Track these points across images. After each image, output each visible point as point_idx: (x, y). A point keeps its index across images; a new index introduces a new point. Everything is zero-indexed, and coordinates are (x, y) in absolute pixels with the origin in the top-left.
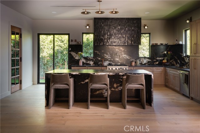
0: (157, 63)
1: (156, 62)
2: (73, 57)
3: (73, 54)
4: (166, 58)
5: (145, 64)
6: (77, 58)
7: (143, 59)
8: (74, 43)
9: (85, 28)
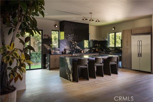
1: (92, 50)
2: (46, 48)
3: (46, 45)
4: (97, 48)
5: (87, 52)
6: (48, 49)
7: (87, 49)
8: (46, 37)
9: (54, 27)
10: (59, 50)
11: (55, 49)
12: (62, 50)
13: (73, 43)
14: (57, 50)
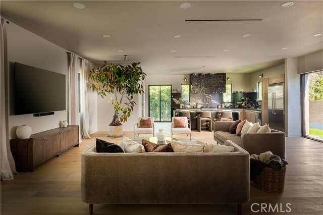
0: (237, 106)
2: (175, 102)
3: (175, 100)
4: (244, 102)
5: (228, 107)
6: (177, 103)
7: (227, 103)
8: (175, 92)
9: (183, 81)
10: (189, 104)
11: (184, 103)
12: (193, 104)
13: (207, 97)
14: (187, 104)
